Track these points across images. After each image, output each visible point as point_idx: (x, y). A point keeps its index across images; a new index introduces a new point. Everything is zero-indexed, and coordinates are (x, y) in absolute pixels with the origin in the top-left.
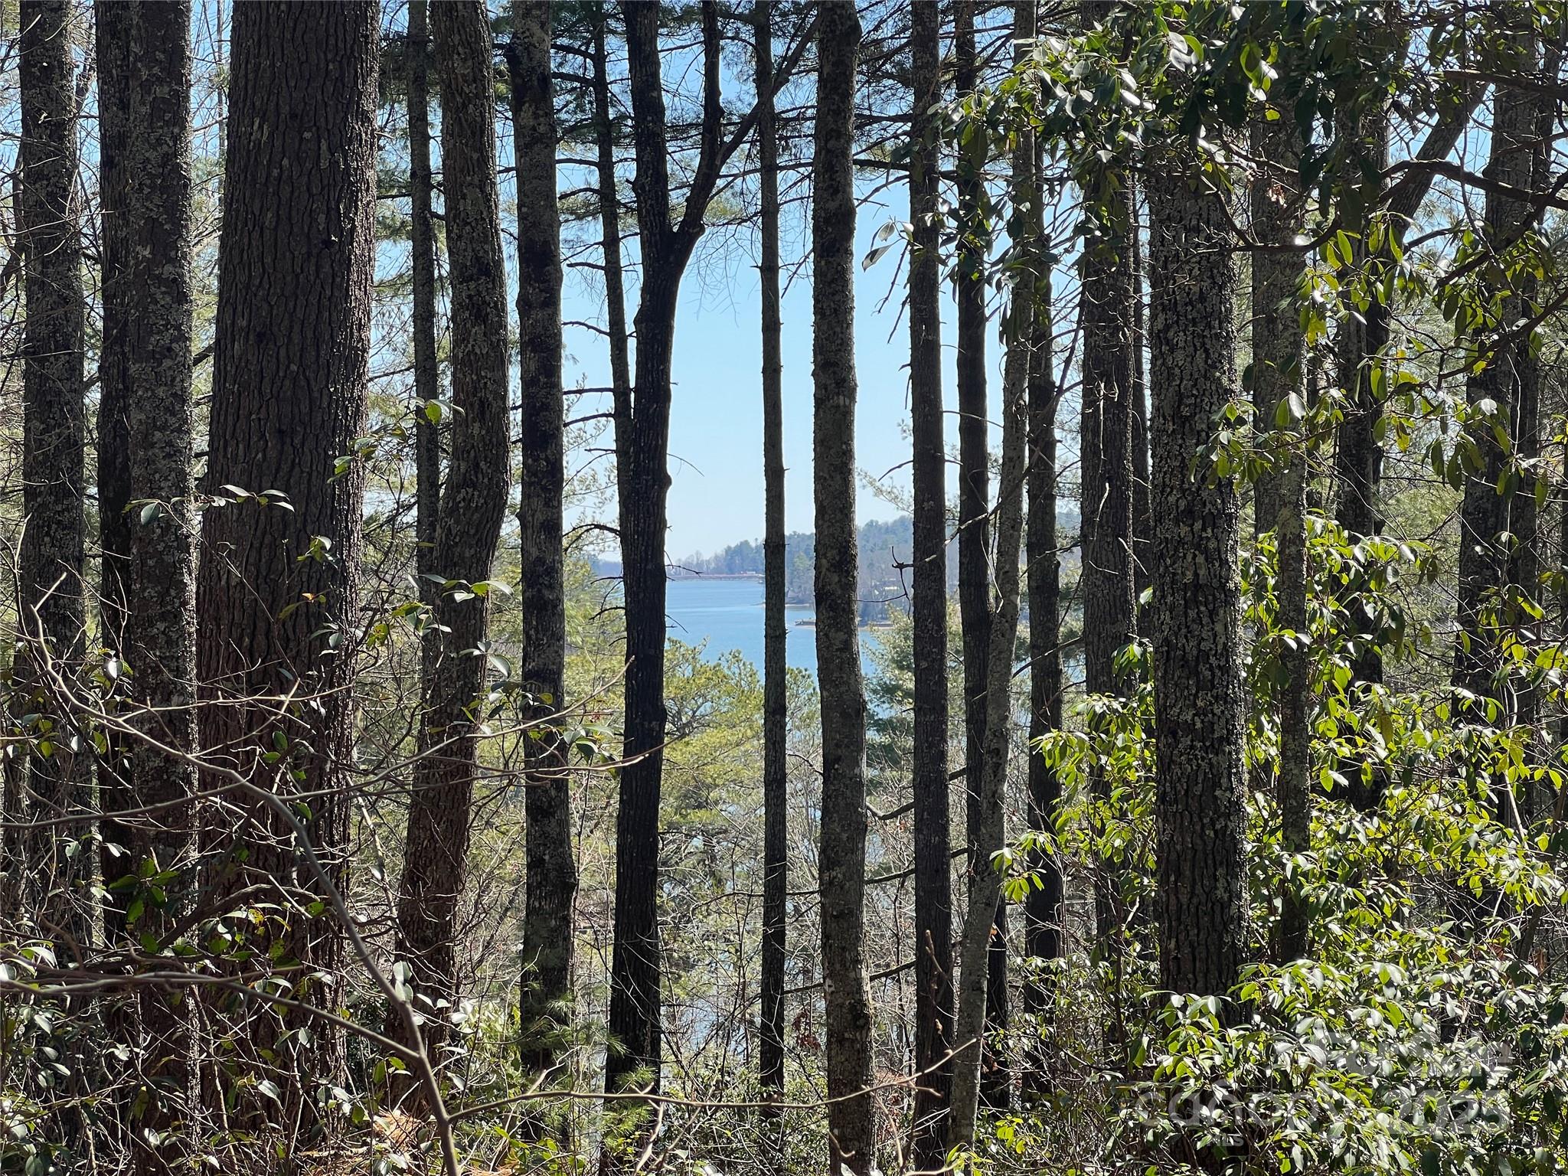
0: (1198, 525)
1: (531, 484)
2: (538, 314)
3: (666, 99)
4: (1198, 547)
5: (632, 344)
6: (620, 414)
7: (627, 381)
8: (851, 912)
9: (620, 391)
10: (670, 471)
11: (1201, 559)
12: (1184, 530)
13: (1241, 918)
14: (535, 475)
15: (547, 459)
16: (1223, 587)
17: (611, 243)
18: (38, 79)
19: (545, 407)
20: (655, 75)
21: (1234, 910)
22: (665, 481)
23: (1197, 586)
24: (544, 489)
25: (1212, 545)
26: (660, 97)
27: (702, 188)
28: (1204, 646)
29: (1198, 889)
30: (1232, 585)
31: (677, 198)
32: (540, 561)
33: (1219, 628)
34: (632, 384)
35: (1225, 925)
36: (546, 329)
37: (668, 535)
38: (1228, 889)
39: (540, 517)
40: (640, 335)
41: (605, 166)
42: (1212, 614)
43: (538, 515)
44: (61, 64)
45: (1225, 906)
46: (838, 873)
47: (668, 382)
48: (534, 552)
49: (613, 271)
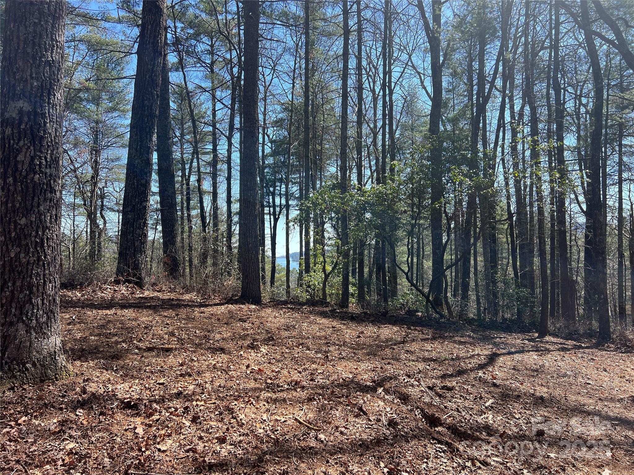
3: (276, 203)
9: (271, 234)
10: (276, 243)
17: (270, 219)
27: (280, 213)
31: (277, 213)
37: (276, 249)
38: (309, 269)
40: (273, 228)
41: (270, 211)
47: (276, 233)
48: (262, 250)
49: (270, 222)
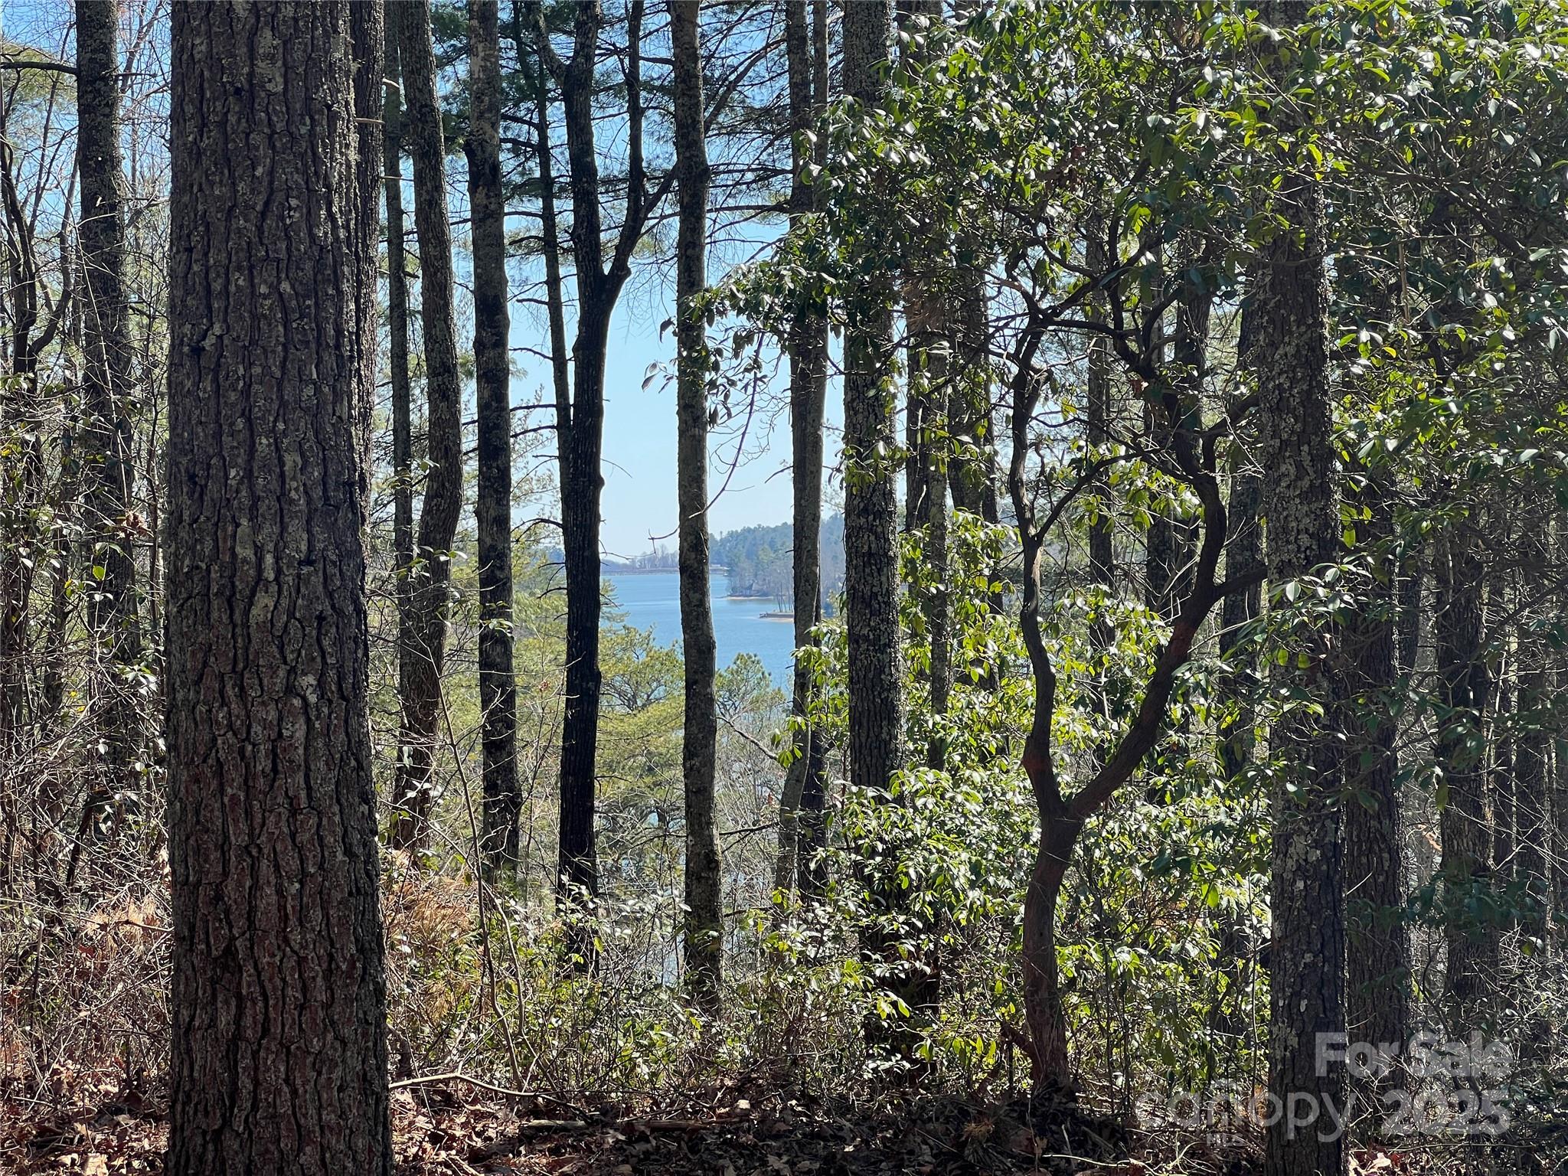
0: (871, 518)
1: (486, 487)
2: (491, 353)
3: (598, 161)
4: (871, 531)
5: (571, 367)
6: (562, 426)
7: (567, 398)
8: (705, 789)
9: (562, 406)
10: (602, 474)
11: (872, 538)
12: (863, 520)
13: (897, 750)
14: (489, 480)
15: (498, 468)
16: (886, 554)
17: (553, 282)
18: (95, 170)
19: (497, 426)
20: (589, 143)
21: (892, 746)
22: (598, 482)
23: (870, 554)
24: (496, 491)
25: (879, 530)
26: (593, 160)
27: (631, 234)
28: (875, 590)
29: (872, 734)
30: (891, 553)
31: (609, 237)
32: (493, 548)
33: (884, 579)
34: (572, 401)
35: (887, 755)
36: (497, 364)
37: (602, 527)
38: (889, 733)
39: (492, 513)
40: (576, 358)
41: (548, 216)
42: (879, 570)
43: (491, 511)
44: (112, 157)
45: (887, 743)
46: (696, 762)
47: (601, 399)
48: (488, 541)
49: (555, 306)
